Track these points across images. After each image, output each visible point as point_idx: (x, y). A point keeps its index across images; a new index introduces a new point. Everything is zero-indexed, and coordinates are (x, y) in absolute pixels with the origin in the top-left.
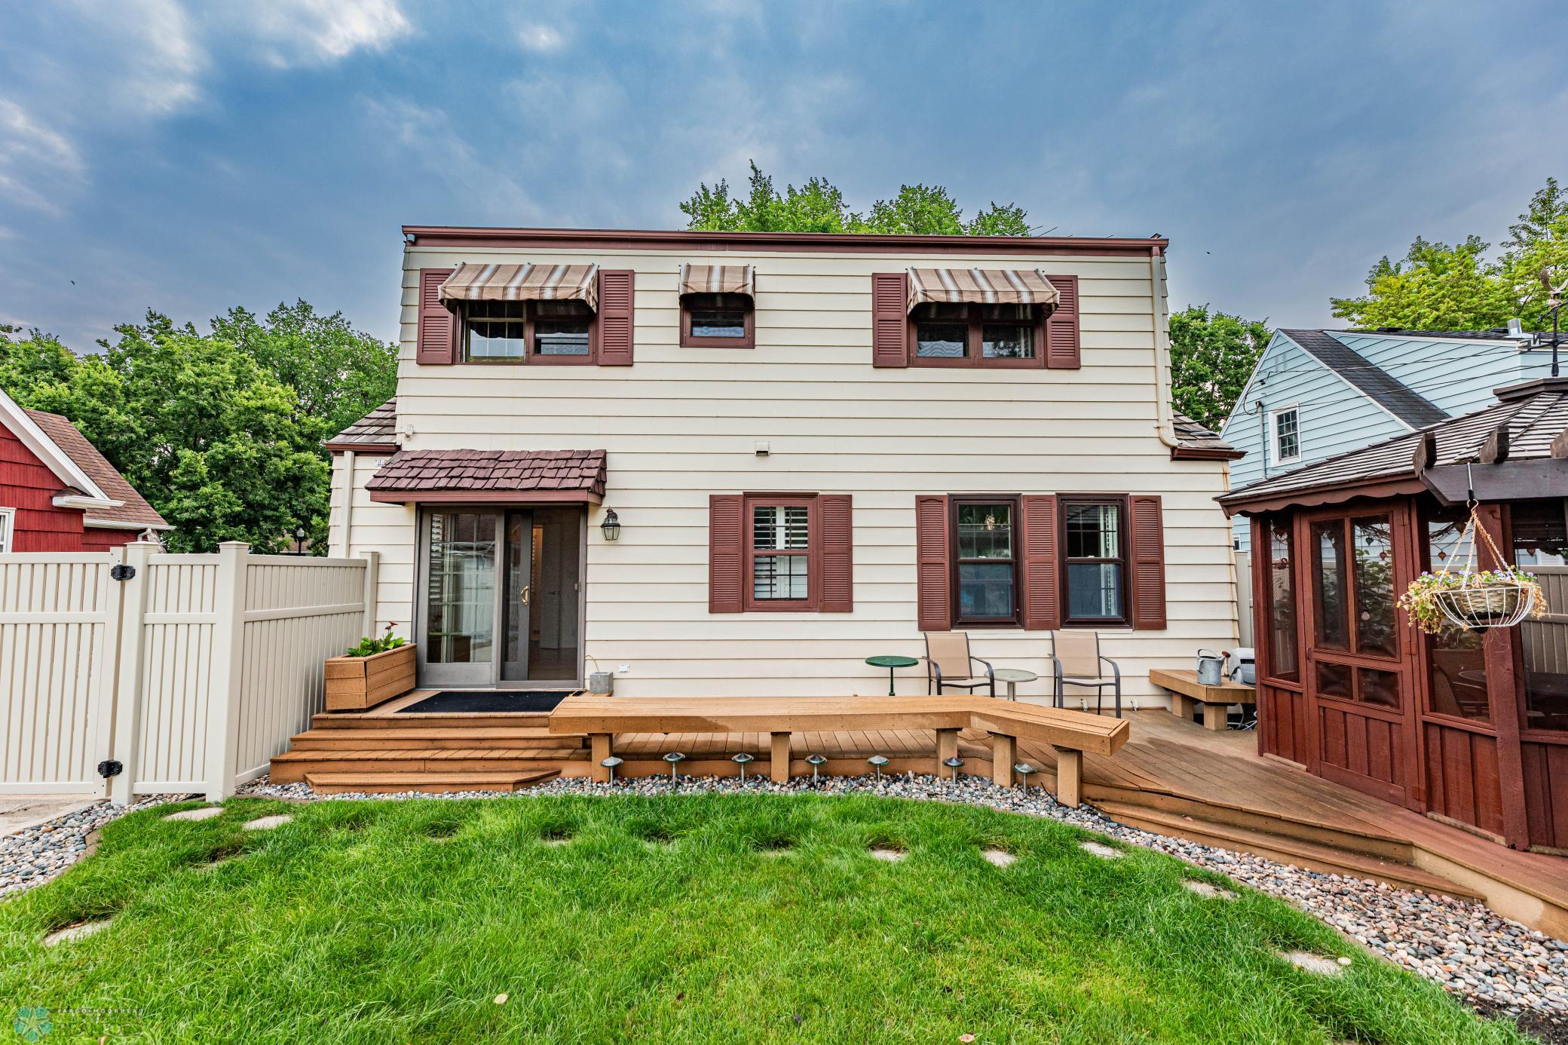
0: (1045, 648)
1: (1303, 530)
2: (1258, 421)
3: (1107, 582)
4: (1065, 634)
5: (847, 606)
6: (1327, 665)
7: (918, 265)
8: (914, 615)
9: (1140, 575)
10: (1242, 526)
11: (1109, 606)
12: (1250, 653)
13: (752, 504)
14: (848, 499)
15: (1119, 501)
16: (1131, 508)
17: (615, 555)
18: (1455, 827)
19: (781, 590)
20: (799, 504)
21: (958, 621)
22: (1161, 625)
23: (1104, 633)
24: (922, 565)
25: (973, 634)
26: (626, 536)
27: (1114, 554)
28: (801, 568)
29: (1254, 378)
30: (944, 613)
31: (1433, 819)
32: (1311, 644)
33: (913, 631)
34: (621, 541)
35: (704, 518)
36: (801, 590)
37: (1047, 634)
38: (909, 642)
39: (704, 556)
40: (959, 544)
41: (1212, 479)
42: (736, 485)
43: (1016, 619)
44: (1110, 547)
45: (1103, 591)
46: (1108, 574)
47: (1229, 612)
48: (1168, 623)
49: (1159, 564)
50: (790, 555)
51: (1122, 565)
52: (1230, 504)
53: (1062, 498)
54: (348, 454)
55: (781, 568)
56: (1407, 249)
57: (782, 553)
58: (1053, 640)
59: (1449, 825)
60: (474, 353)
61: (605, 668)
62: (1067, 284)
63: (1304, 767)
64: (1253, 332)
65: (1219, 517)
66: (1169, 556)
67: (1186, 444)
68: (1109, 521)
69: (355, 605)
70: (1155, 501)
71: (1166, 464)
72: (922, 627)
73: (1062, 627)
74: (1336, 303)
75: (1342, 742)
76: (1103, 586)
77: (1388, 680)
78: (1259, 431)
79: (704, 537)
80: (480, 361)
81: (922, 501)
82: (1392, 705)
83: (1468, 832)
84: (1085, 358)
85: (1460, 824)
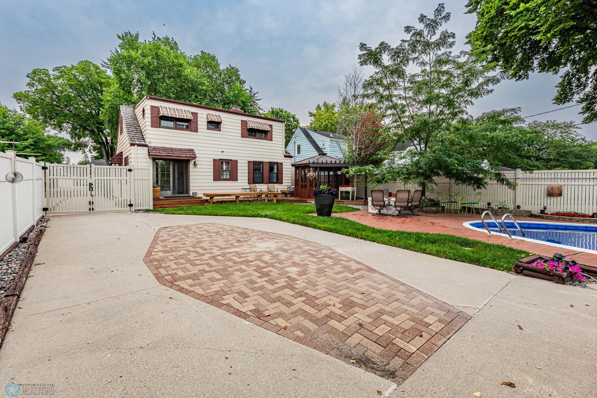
0: (266, 187)
1: (300, 169)
2: (294, 146)
4: (269, 185)
5: (237, 180)
6: (301, 185)
7: (249, 119)
8: (247, 181)
9: (280, 175)
10: (294, 168)
11: (275, 180)
12: (294, 187)
13: (220, 161)
14: (237, 161)
15: (277, 163)
16: (279, 165)
17: (196, 170)
19: (225, 177)
20: (228, 162)
21: (254, 183)
22: (282, 183)
23: (275, 184)
24: (249, 173)
25: (257, 185)
26: (198, 166)
27: (276, 172)
28: (228, 173)
29: (294, 136)
30: (252, 181)
32: (300, 183)
33: (247, 184)
34: (197, 167)
35: (212, 163)
36: (228, 177)
37: (267, 185)
38: (247, 186)
39: (212, 171)
40: (255, 170)
41: (288, 160)
42: (218, 157)
43: (262, 182)
44: (275, 171)
45: (274, 178)
46: (275, 175)
47: (290, 181)
49: (282, 174)
50: (226, 171)
51: (277, 174)
52: (293, 165)
53: (270, 162)
54: (136, 146)
55: (224, 173)
56: (323, 104)
57: (225, 170)
60: (162, 125)
61: (194, 191)
62: (271, 126)
64: (293, 117)
65: (291, 167)
66: (284, 173)
67: (287, 155)
68: (276, 167)
69: (148, 178)
70: (282, 164)
71: (283, 158)
72: (248, 184)
73: (269, 183)
74: (310, 113)
75: (302, 194)
77: (306, 185)
78: (294, 148)
79: (212, 167)
80: (164, 127)
81: (249, 162)
82: (307, 188)
84: (273, 139)
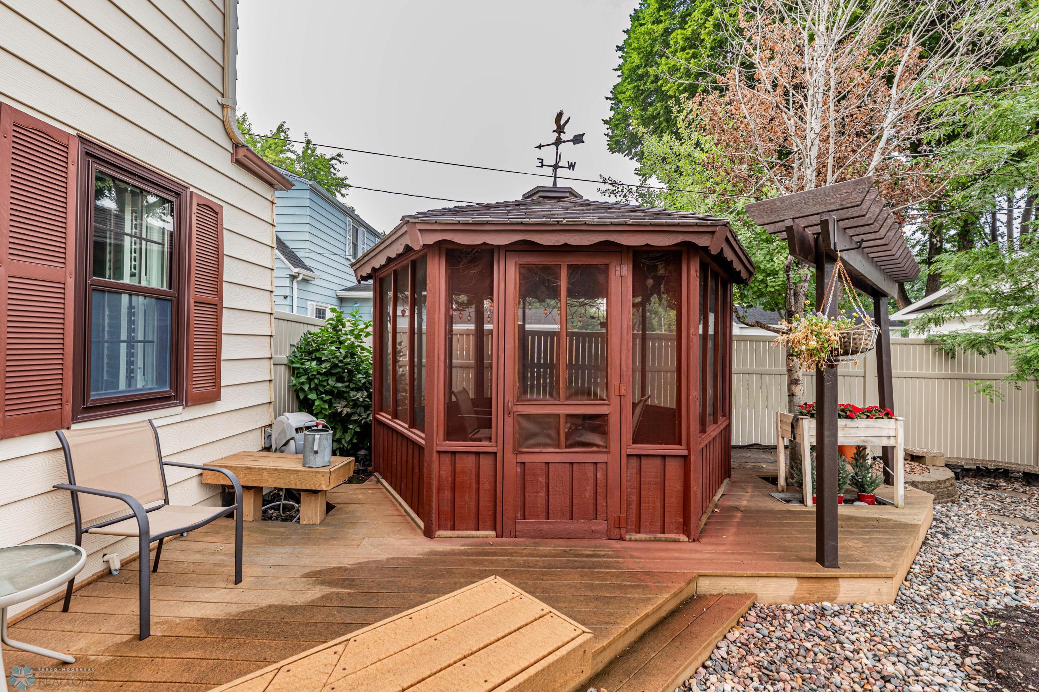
3: (130, 330)
6: (527, 417)
9: (196, 320)
15: (173, 195)
16: (190, 212)
18: (650, 541)
22: (216, 396)
31: (630, 540)
32: (509, 397)
45: (123, 346)
48: (223, 391)
49: (217, 306)
51: (175, 303)
58: (65, 449)
59: (646, 541)
63: (493, 533)
70: (217, 212)
71: (228, 164)
73: (75, 419)
75: (542, 494)
76: (124, 336)
82: (598, 446)
83: (660, 540)
85: (652, 536)
